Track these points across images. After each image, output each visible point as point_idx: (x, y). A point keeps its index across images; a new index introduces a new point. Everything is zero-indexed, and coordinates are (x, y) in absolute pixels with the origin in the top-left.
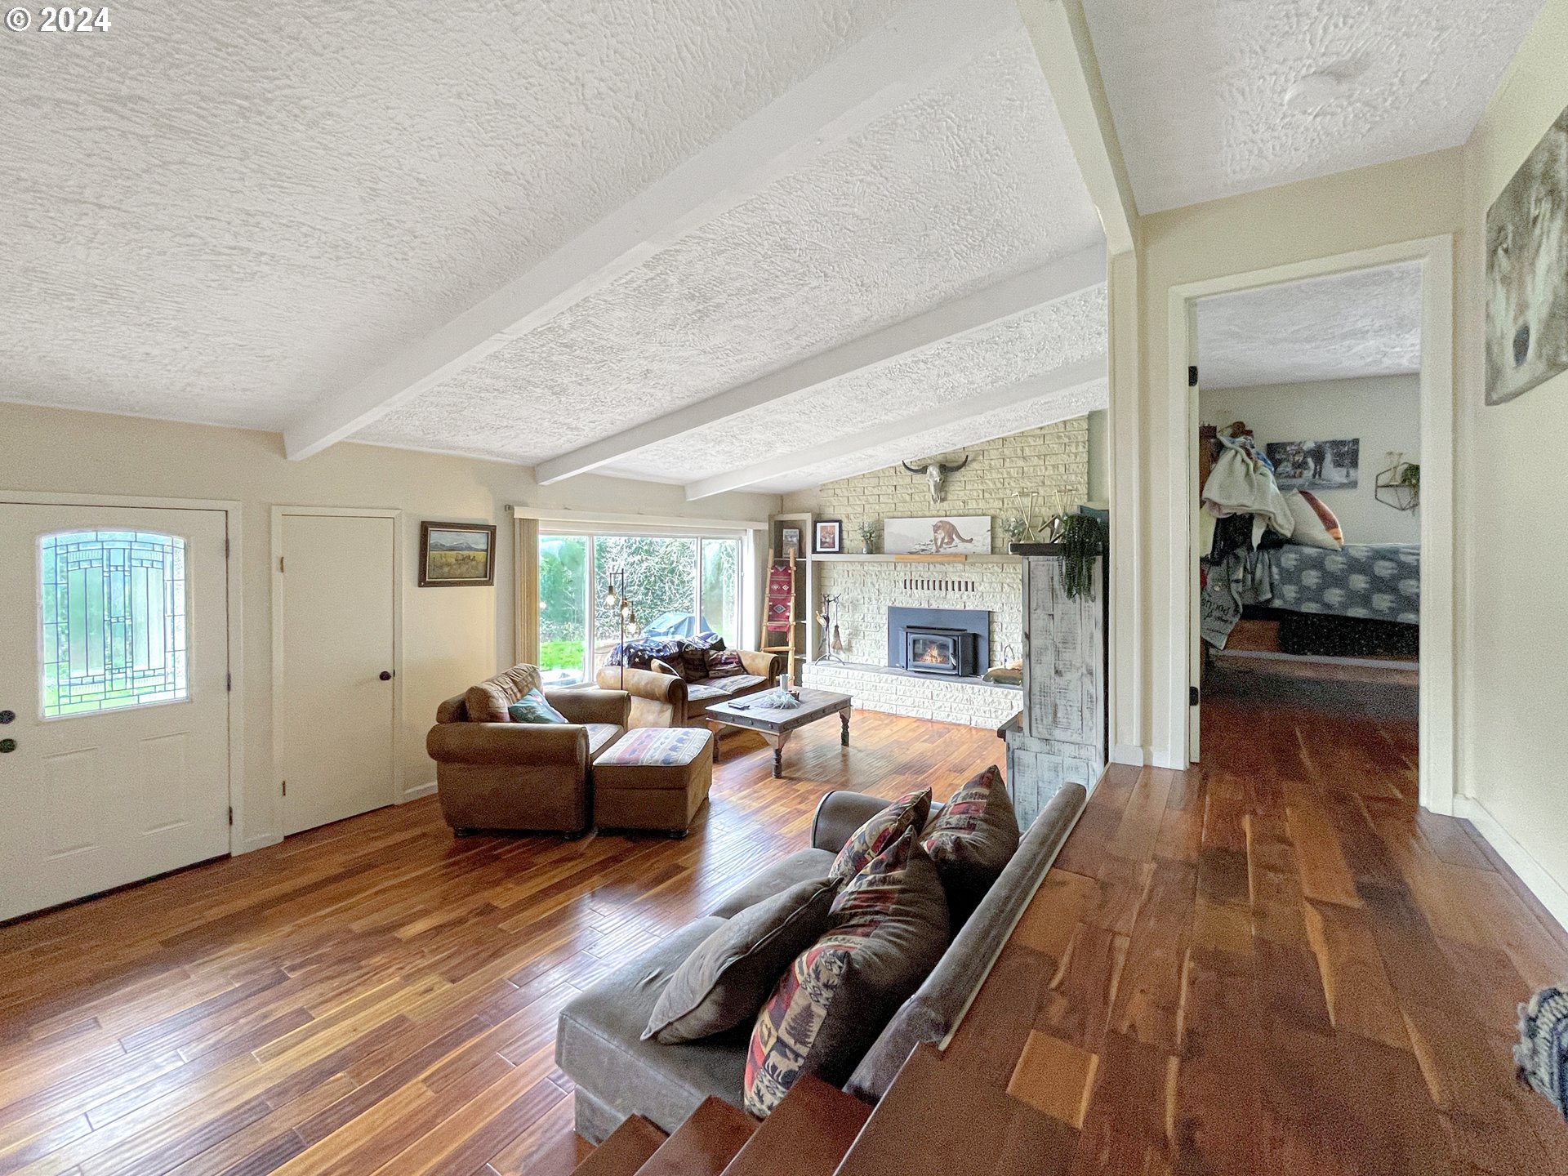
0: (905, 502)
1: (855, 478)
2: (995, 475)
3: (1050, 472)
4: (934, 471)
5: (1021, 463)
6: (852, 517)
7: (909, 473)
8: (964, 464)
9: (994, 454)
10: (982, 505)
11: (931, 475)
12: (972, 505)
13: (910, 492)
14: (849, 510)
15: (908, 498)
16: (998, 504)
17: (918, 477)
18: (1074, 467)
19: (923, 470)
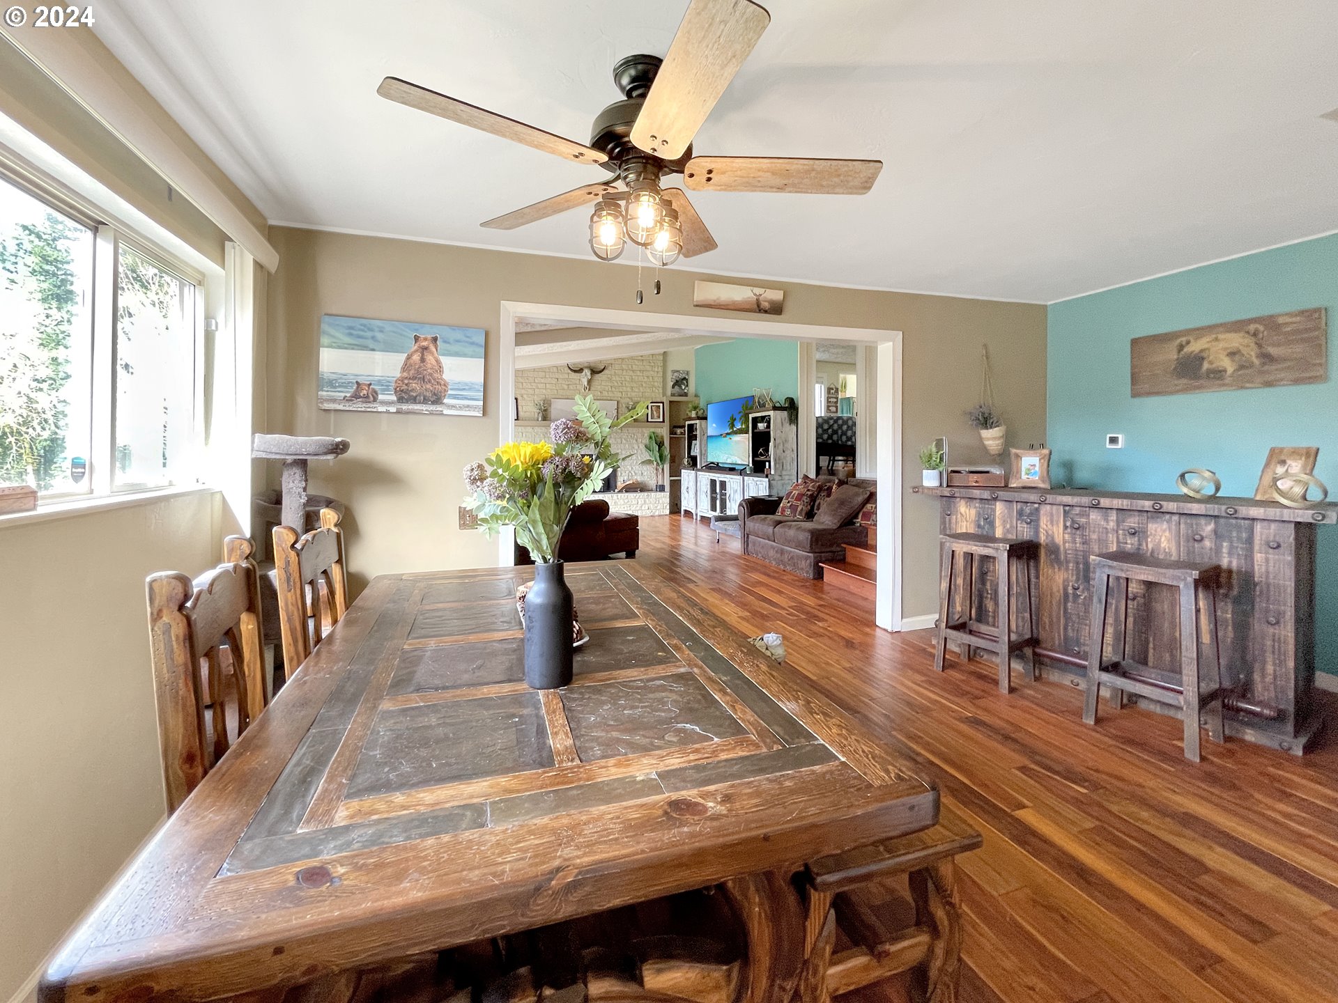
0: (564, 389)
1: (527, 370)
2: (618, 379)
3: (646, 379)
4: (587, 372)
5: (631, 373)
6: (525, 396)
7: (569, 371)
8: (603, 370)
9: (617, 367)
10: (611, 394)
11: (586, 375)
12: (605, 394)
13: (567, 383)
14: (523, 391)
15: (566, 387)
16: (620, 395)
17: (574, 375)
18: (656, 379)
19: (581, 370)
